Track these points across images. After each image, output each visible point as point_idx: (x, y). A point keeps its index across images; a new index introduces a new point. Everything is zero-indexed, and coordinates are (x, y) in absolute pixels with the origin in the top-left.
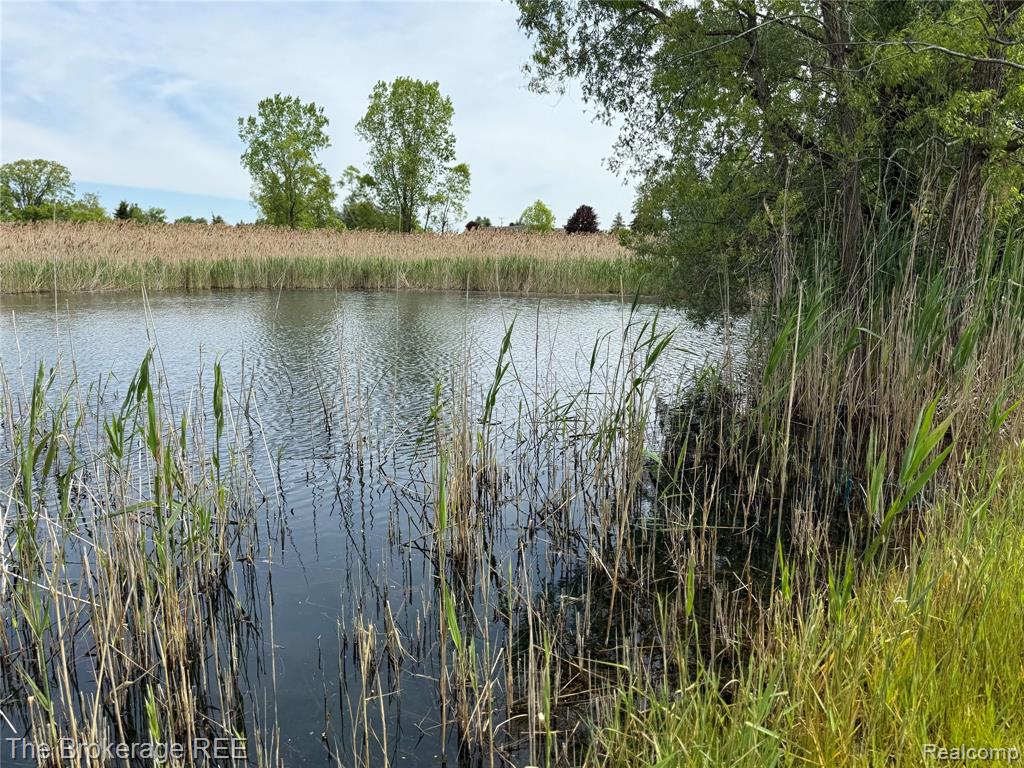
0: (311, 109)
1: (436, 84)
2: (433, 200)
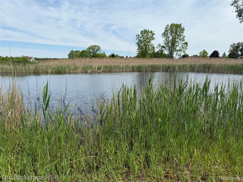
0: (151, 32)
1: (181, 24)
2: (178, 51)
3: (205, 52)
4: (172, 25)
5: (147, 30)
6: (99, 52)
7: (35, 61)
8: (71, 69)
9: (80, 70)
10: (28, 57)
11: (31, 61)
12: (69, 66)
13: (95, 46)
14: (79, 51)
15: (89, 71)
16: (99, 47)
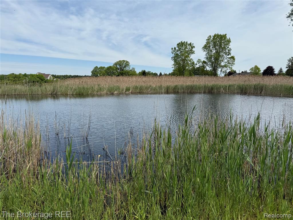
0: (190, 44)
1: (226, 35)
2: (223, 67)
3: (257, 68)
4: (215, 35)
5: (185, 42)
6: (128, 68)
7: (52, 79)
8: (95, 90)
9: (105, 92)
10: (44, 74)
11: (48, 79)
12: (92, 87)
13: (123, 61)
14: (104, 67)
15: (116, 92)
16: (127, 62)
